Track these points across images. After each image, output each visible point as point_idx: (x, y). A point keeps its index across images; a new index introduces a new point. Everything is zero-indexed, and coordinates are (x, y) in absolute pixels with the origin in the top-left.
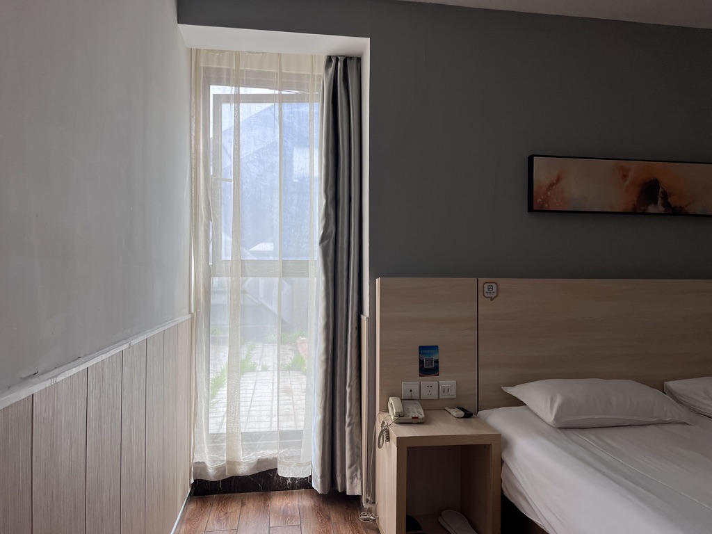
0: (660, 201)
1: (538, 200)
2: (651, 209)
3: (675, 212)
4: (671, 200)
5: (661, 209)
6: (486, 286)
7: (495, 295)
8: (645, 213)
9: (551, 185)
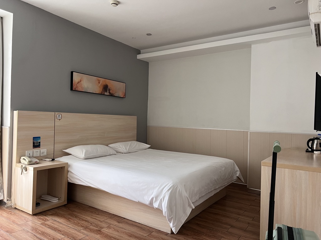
0: (108, 91)
1: (74, 87)
2: (106, 94)
3: (111, 95)
4: (111, 91)
5: (108, 94)
6: (58, 115)
7: (61, 118)
8: (104, 95)
9: (78, 82)
